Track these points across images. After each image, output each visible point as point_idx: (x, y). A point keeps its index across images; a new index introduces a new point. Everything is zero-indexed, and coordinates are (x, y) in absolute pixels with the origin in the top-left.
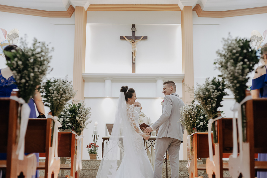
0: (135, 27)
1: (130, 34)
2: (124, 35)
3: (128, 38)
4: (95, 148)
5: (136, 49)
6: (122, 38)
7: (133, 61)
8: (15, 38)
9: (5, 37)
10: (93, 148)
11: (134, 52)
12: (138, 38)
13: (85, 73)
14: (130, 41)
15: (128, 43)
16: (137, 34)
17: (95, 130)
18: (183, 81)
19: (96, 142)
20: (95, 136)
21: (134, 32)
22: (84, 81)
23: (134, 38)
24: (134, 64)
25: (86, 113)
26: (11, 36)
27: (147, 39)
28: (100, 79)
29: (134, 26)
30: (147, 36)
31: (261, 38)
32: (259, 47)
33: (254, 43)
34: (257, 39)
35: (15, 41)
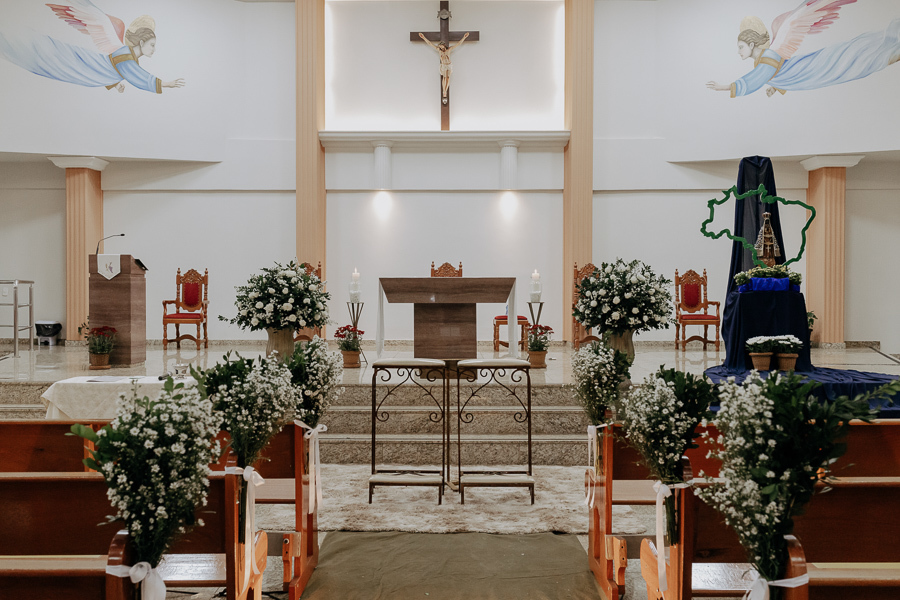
0: (447, 9)
1: (436, 27)
2: (420, 28)
3: (431, 36)
4: (355, 337)
5: (451, 67)
7: (442, 97)
8: (147, 39)
9: (121, 38)
10: (349, 336)
11: (445, 76)
13: (327, 129)
14: (436, 44)
16: (453, 28)
17: (352, 292)
18: (566, 149)
19: (358, 318)
20: (355, 305)
21: (445, 22)
22: (323, 149)
23: (445, 37)
24: (445, 108)
25: (328, 372)
26: (135, 35)
27: (478, 39)
28: (363, 144)
29: (444, 5)
30: (478, 32)
31: (766, 37)
32: (760, 61)
33: (747, 49)
34: (754, 39)
35: (146, 48)
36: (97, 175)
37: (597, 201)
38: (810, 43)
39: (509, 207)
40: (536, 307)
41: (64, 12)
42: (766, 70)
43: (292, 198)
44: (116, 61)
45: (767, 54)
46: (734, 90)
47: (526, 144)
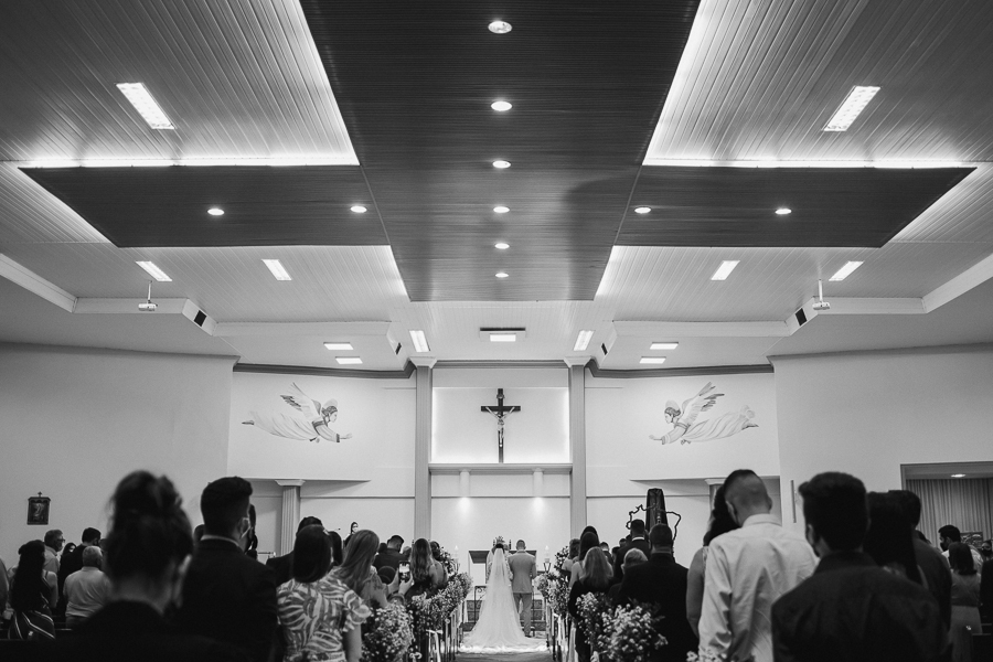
0: (502, 394)
1: (496, 404)
2: (487, 404)
3: (493, 409)
5: (504, 427)
6: (484, 409)
8: (333, 412)
9: (319, 413)
11: (501, 432)
12: (508, 409)
13: (432, 463)
14: (496, 413)
15: (492, 417)
16: (505, 404)
18: (571, 473)
21: (501, 401)
22: (430, 473)
23: (501, 409)
24: (501, 450)
26: (327, 411)
27: (520, 410)
28: (455, 471)
29: (500, 391)
30: (520, 407)
31: (679, 411)
32: (677, 425)
33: (670, 418)
34: (673, 413)
35: (332, 417)
36: (299, 488)
37: (589, 501)
38: (702, 416)
39: (538, 506)
40: (547, 565)
41: (289, 400)
42: (680, 430)
43: (413, 501)
44: (315, 425)
45: (680, 421)
46: (663, 440)
47: (548, 471)
